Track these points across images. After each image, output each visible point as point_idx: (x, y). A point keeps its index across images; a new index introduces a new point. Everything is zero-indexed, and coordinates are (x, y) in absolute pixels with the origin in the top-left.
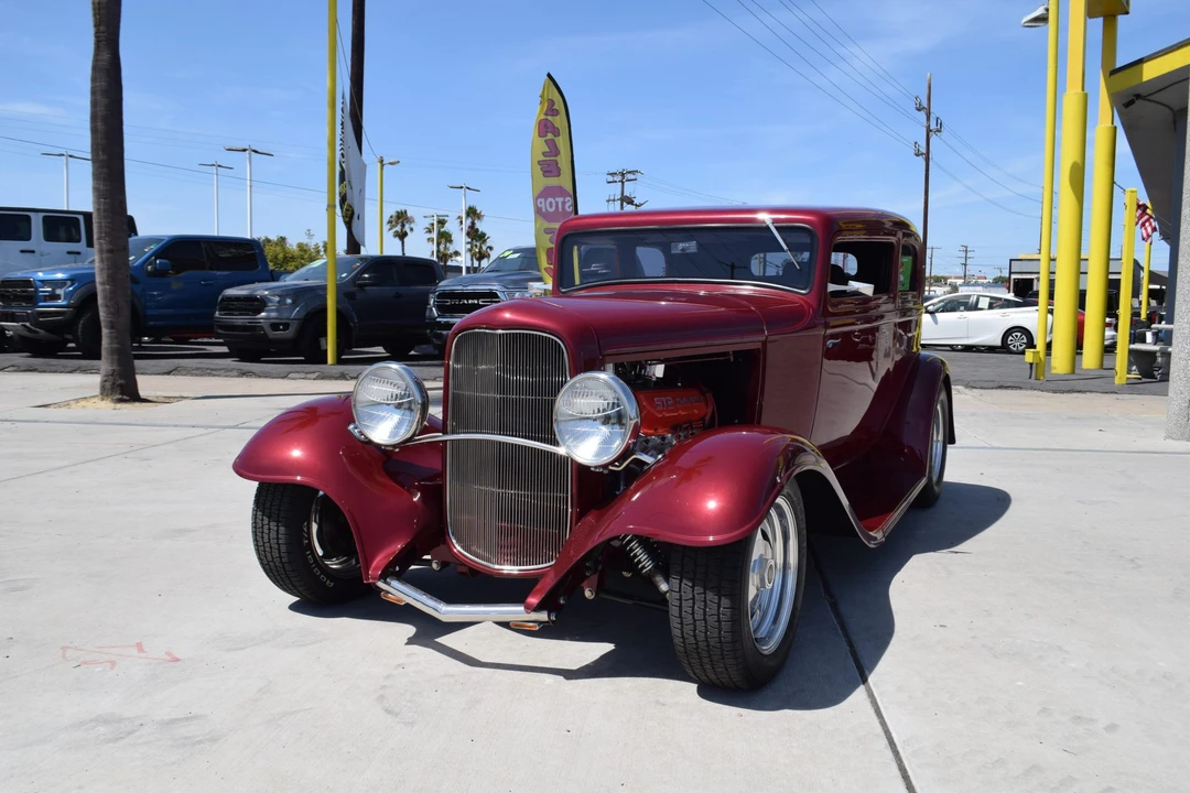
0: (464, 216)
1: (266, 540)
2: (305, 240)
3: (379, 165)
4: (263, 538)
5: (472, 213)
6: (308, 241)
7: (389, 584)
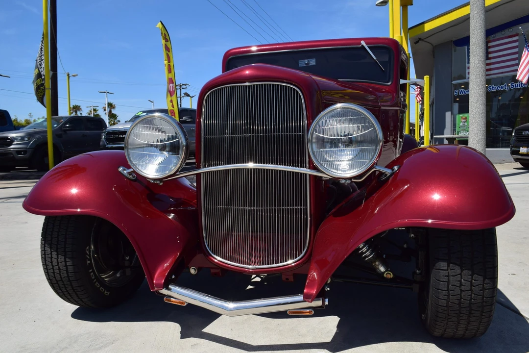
0: (107, 107)
1: (55, 263)
2: (28, 118)
3: (67, 77)
4: (52, 262)
5: (110, 105)
6: (30, 119)
7: (170, 290)
